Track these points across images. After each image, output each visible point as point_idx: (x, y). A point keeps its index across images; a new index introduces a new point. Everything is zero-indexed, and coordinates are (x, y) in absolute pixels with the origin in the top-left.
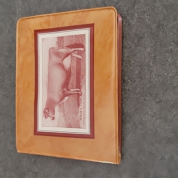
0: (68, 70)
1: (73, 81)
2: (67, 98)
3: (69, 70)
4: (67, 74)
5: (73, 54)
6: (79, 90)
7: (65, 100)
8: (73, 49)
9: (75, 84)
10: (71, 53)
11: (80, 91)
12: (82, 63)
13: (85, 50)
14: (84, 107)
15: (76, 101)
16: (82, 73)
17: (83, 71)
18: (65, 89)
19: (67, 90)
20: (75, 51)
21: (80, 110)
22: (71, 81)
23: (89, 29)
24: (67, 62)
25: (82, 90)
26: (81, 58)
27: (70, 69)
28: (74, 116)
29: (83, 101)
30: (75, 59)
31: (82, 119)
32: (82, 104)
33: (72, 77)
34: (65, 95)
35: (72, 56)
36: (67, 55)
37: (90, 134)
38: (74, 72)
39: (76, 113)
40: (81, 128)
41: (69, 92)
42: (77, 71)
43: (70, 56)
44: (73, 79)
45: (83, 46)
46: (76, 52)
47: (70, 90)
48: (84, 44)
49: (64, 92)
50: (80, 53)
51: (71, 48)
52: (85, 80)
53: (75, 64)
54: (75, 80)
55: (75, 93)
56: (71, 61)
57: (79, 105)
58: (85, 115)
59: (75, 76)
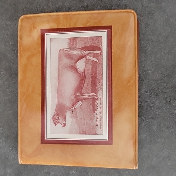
0: (81, 73)
1: (88, 85)
2: (80, 103)
3: (83, 74)
4: (81, 77)
5: (88, 57)
6: (95, 94)
7: (77, 105)
8: (88, 52)
9: (90, 89)
10: (86, 55)
11: (96, 96)
12: (98, 66)
13: (101, 52)
14: (101, 112)
15: (91, 106)
16: (98, 77)
17: (100, 74)
18: (78, 94)
19: (80, 94)
20: (90, 53)
21: (95, 115)
22: (85, 85)
23: (107, 31)
24: (81, 65)
25: (99, 95)
26: (97, 61)
27: (84, 72)
28: (89, 122)
29: (99, 106)
30: (90, 62)
31: (99, 125)
32: (99, 109)
33: (87, 80)
34: (77, 100)
35: (86, 59)
36: (81, 57)
37: (107, 140)
38: (88, 75)
39: (92, 119)
40: (98, 134)
41: (83, 96)
42: (92, 74)
43: (84, 59)
44: (88, 83)
45: (99, 49)
46: (92, 55)
47: (84, 94)
48: (101, 47)
49: (76, 97)
50: (95, 56)
51: (86, 50)
52: (102, 84)
53: (90, 67)
54: (90, 84)
55: (90, 98)
56: (86, 64)
57: (94, 110)
58: (102, 121)
59: (91, 80)
